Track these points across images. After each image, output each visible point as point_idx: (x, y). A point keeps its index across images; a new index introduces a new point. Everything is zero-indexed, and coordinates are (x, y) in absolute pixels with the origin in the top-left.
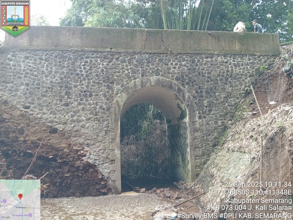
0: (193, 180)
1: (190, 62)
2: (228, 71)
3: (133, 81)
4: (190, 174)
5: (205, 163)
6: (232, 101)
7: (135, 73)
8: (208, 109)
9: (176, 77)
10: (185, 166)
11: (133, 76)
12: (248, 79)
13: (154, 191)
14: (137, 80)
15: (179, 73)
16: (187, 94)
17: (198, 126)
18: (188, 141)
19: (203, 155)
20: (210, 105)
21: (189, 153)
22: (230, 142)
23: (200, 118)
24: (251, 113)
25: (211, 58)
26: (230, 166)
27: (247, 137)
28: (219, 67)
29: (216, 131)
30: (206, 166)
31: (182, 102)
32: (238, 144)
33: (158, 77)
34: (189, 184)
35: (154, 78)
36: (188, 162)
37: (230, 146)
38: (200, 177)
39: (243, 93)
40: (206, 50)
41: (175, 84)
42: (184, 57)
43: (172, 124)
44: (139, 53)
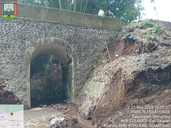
0: (75, 98)
1: (75, 30)
2: (95, 37)
3: (39, 39)
4: (73, 94)
5: (82, 88)
6: (97, 54)
7: (40, 34)
8: (84, 58)
9: (67, 39)
10: (71, 90)
11: (39, 36)
12: (106, 42)
13: (52, 106)
14: (41, 39)
15: (68, 37)
16: (73, 49)
17: (78, 67)
18: (73, 76)
19: (81, 84)
20: (86, 56)
21: (73, 83)
22: (95, 76)
23: (80, 63)
24: (106, 61)
25: (87, 29)
26: (95, 89)
27: (104, 74)
28: (90, 34)
29: (88, 70)
30: (82, 90)
31: (70, 54)
32: (99, 77)
33: (56, 38)
34: (72, 100)
35: (52, 38)
36: (73, 88)
37: (95, 78)
38: (79, 96)
39: (103, 50)
40: (84, 24)
41: (66, 42)
42: (71, 27)
43: (64, 66)
44: (43, 22)
